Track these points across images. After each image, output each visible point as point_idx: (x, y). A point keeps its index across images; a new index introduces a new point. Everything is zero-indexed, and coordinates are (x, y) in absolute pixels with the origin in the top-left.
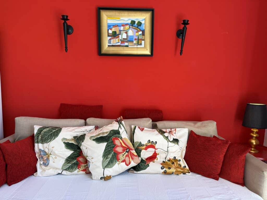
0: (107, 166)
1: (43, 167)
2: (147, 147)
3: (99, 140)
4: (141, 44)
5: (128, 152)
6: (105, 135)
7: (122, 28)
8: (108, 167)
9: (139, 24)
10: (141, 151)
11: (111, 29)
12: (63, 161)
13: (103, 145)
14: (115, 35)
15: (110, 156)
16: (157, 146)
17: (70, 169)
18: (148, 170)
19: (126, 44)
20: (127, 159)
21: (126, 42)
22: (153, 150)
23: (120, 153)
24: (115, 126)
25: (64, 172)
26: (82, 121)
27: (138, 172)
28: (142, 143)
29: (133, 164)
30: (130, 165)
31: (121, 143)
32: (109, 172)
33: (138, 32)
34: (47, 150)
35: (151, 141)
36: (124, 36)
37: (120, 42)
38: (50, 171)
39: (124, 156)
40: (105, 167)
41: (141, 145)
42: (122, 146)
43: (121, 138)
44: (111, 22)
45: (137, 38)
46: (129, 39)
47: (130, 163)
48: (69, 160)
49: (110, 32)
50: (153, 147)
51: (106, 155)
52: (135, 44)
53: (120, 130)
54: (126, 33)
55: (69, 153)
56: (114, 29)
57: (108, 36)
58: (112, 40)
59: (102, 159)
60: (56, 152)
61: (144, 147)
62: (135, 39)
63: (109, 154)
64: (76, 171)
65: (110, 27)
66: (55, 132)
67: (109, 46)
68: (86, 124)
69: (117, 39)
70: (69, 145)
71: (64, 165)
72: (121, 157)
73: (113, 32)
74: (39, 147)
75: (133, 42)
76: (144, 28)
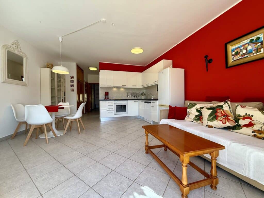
0: (209, 120)
1: (187, 117)
2: (244, 118)
3: (209, 109)
4: (260, 51)
5: (225, 117)
6: (213, 107)
7: (242, 48)
8: (210, 121)
9: (258, 38)
10: (239, 120)
11: (234, 52)
12: (194, 116)
13: (211, 111)
14: (237, 54)
15: (212, 116)
16: (253, 118)
17: (197, 120)
18: (240, 131)
19: (246, 56)
20: (224, 121)
21: (246, 55)
22: (250, 120)
23: (219, 116)
24: (222, 104)
25: (194, 121)
27: (233, 131)
28: (240, 115)
29: (228, 124)
30: (225, 124)
31: (221, 112)
32: (210, 123)
33: (257, 44)
34: (190, 112)
35: (248, 114)
36: (245, 51)
37: (241, 56)
38: (189, 119)
39: (222, 118)
40: (208, 121)
41: (239, 116)
43: (223, 109)
44: (233, 47)
45: (256, 48)
46: (248, 52)
47: (225, 123)
48: (196, 116)
49: (233, 53)
50: (251, 119)
51: (210, 115)
52: (254, 53)
53: (224, 106)
54: (246, 49)
55: (197, 114)
56: (236, 51)
57: (232, 56)
58: (235, 58)
59: (208, 117)
60: (192, 113)
61: (242, 118)
62: (254, 50)
63: (212, 115)
64: (199, 122)
65: (233, 51)
66: (193, 105)
67: (232, 61)
69: (239, 56)
70: (198, 111)
71: (194, 118)
72: (219, 118)
73: (235, 52)
74: (188, 110)
75: (252, 52)
76: (263, 40)
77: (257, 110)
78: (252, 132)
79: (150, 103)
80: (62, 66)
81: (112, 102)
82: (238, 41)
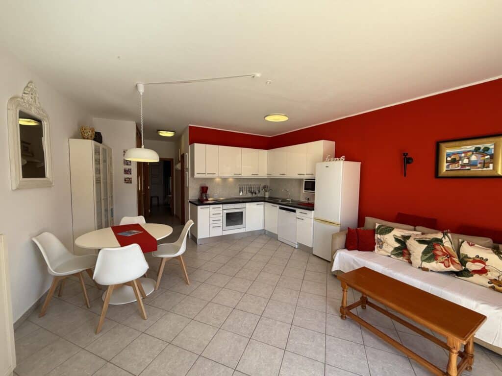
0: (424, 261)
1: (379, 248)
2: (474, 261)
3: (421, 242)
4: (488, 167)
5: (448, 257)
6: (427, 240)
7: (463, 155)
8: (426, 262)
9: (487, 149)
10: (467, 262)
11: (450, 157)
12: (392, 249)
13: (424, 246)
14: (454, 161)
15: (429, 255)
16: (487, 263)
17: (397, 255)
18: (470, 279)
19: (467, 168)
20: (446, 262)
21: (467, 166)
22: (484, 266)
23: (439, 256)
24: (439, 236)
25: (392, 256)
26: (412, 227)
27: (459, 277)
28: (469, 256)
29: (452, 268)
30: (449, 268)
31: (442, 249)
32: (426, 265)
33: (484, 156)
34: (382, 240)
35: (480, 257)
36: (466, 161)
37: (460, 166)
38: (382, 252)
39: (444, 259)
40: (422, 261)
41: (466, 256)
42: (442, 251)
43: (443, 246)
44: (449, 151)
45: (483, 161)
46: (471, 164)
47: (449, 266)
48: (396, 249)
49: (449, 159)
50: (484, 263)
51: (425, 253)
52: (479, 167)
53: (443, 239)
54: (469, 158)
55: (397, 245)
56: (453, 157)
57: (447, 162)
58: (450, 166)
59: (421, 255)
60: (388, 242)
61: (471, 260)
62: (480, 163)
63: (429, 253)
64: (401, 258)
65: (448, 155)
66: (389, 230)
67: (446, 170)
68: (415, 230)
69: (457, 165)
70: (397, 240)
71: (392, 251)
72: (440, 259)
73: (452, 159)
74: (378, 236)
75: (476, 165)
76: (493, 152)
77: (491, 253)
78: (489, 283)
79: (294, 211)
80: (144, 148)
81: (220, 208)
82: (457, 143)
